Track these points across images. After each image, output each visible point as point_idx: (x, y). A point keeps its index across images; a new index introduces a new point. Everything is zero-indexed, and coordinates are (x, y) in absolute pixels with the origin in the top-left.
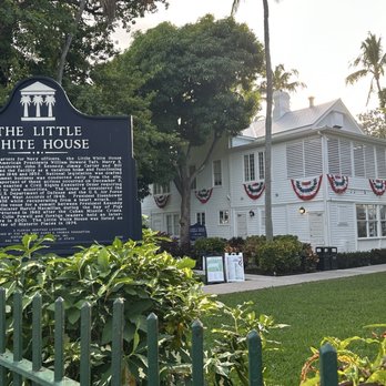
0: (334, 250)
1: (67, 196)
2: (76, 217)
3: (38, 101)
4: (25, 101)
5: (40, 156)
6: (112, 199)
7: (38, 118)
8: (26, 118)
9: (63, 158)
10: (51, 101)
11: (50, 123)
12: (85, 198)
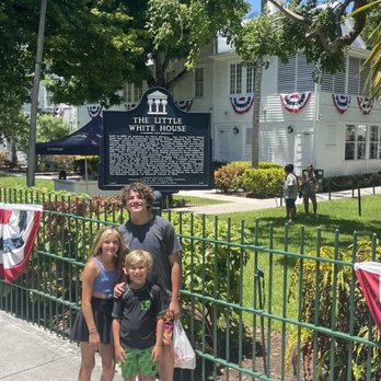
0: (320, 173)
1: (173, 159)
2: (177, 171)
3: (157, 102)
4: (150, 102)
5: (158, 135)
6: (198, 162)
7: (157, 113)
8: (150, 113)
9: (171, 136)
10: (165, 102)
11: (164, 116)
12: (183, 160)
